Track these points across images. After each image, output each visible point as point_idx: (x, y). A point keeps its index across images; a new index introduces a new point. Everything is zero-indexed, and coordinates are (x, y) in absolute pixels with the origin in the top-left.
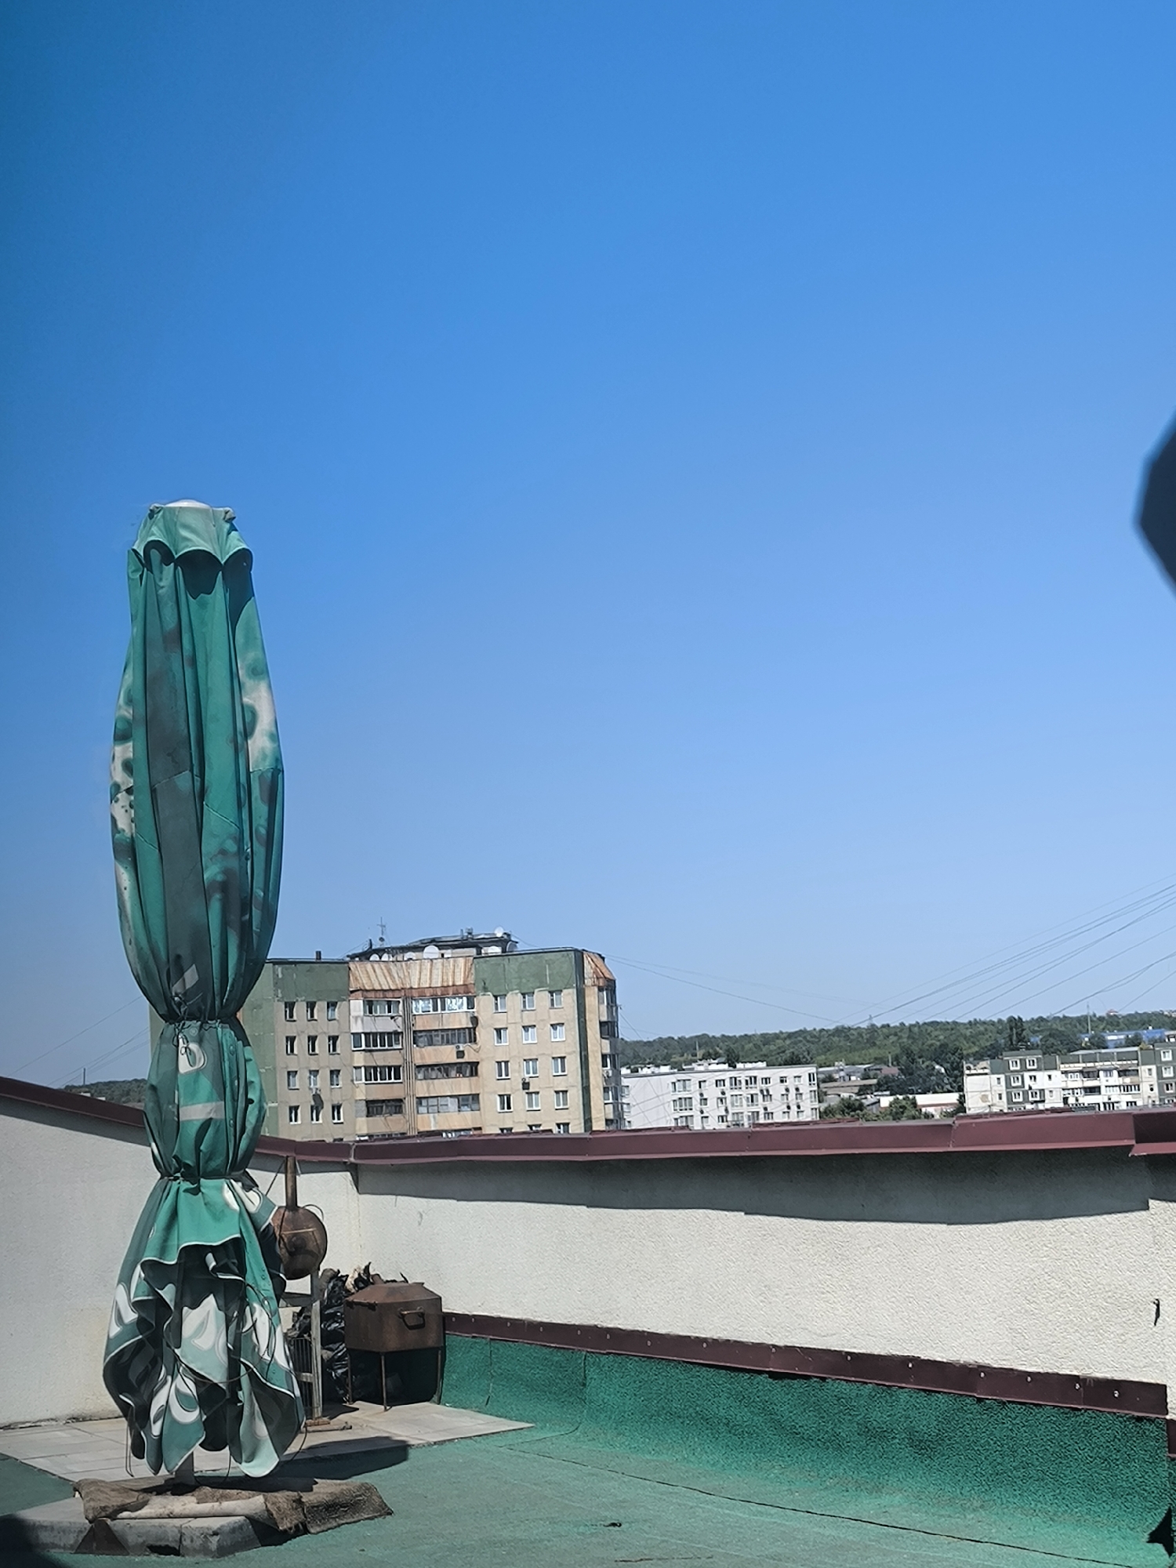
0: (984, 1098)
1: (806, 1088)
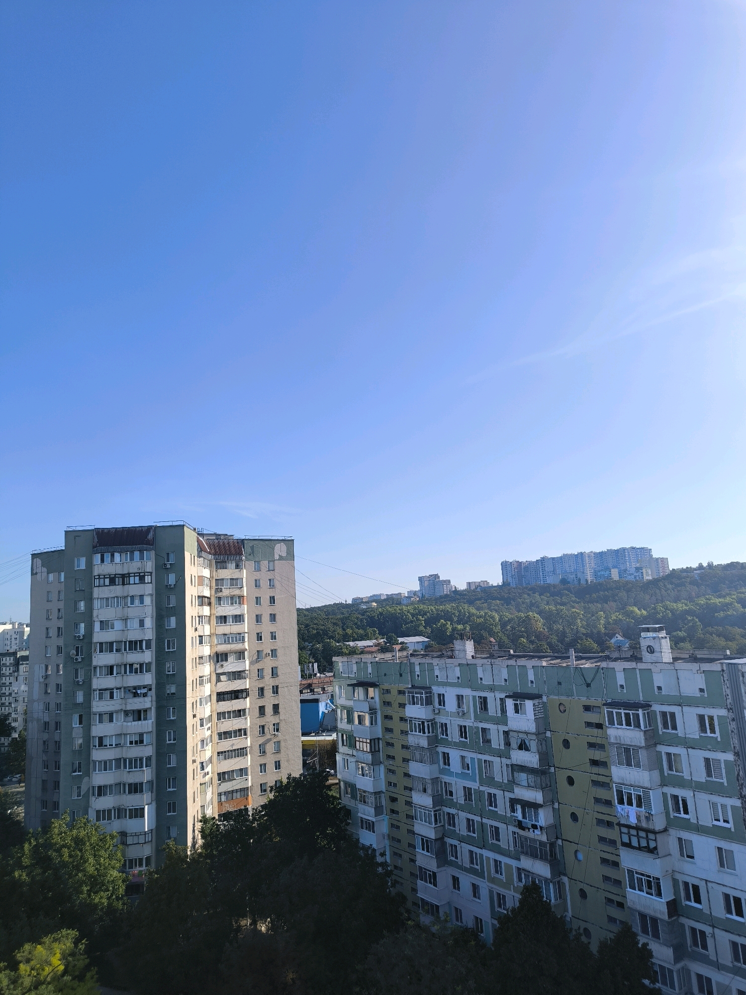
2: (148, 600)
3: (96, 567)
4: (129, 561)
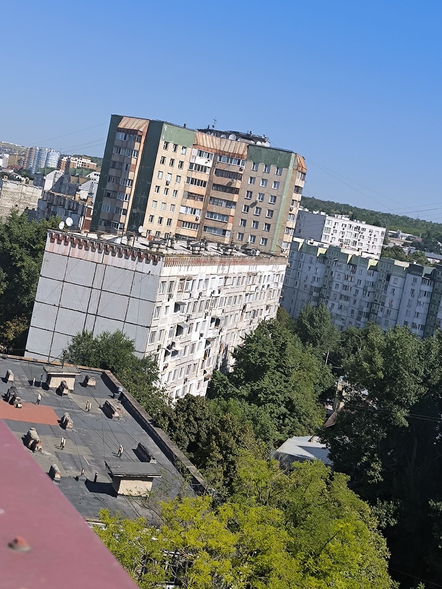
1: (380, 238)
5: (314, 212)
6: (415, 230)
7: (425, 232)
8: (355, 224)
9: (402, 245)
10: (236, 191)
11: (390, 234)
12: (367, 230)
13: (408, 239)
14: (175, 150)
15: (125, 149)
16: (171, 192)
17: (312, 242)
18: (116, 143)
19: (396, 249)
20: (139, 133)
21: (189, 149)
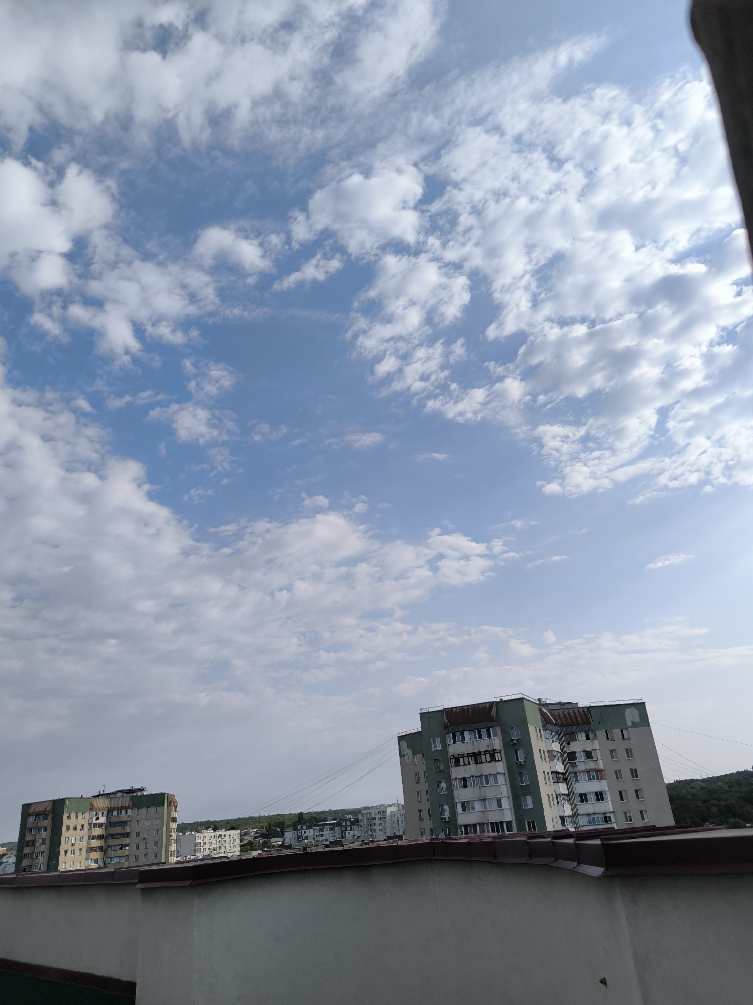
0: (290, 839)
1: (237, 838)
2: (501, 779)
3: (450, 746)
4: (478, 738)
5: (187, 833)
6: (260, 825)
7: (267, 824)
8: (217, 833)
9: (254, 839)
10: (127, 835)
11: (243, 833)
12: (227, 836)
13: (256, 833)
14: (77, 816)
15: (36, 828)
16: (77, 852)
17: (189, 857)
18: (28, 826)
19: (250, 843)
20: (47, 812)
21: (87, 814)
